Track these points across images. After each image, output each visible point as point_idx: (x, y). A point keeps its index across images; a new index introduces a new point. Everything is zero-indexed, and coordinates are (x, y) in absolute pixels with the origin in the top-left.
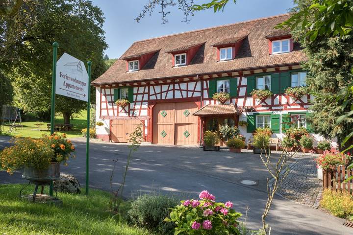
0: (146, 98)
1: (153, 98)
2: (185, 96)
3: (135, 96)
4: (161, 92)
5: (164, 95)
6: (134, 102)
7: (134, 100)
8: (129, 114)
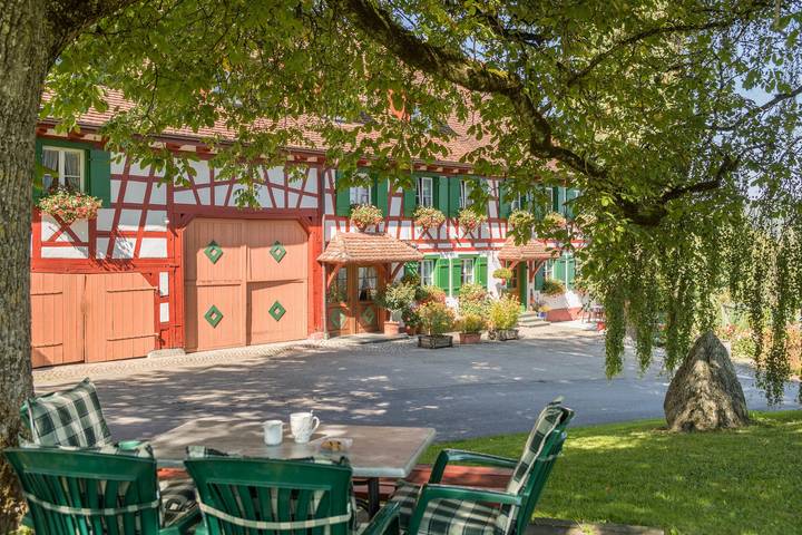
0: (159, 195)
1: (184, 198)
2: (280, 204)
3: (115, 185)
4: (212, 185)
5: (221, 192)
6: (113, 206)
7: (114, 198)
8: (92, 252)
